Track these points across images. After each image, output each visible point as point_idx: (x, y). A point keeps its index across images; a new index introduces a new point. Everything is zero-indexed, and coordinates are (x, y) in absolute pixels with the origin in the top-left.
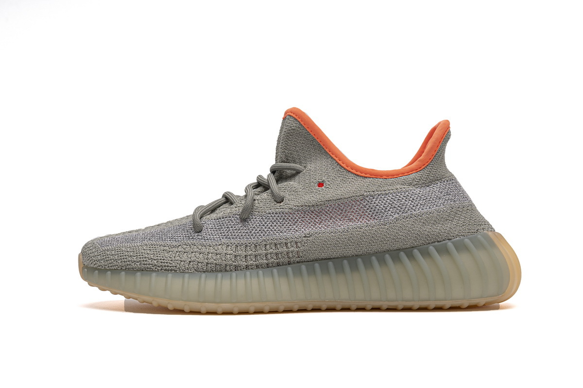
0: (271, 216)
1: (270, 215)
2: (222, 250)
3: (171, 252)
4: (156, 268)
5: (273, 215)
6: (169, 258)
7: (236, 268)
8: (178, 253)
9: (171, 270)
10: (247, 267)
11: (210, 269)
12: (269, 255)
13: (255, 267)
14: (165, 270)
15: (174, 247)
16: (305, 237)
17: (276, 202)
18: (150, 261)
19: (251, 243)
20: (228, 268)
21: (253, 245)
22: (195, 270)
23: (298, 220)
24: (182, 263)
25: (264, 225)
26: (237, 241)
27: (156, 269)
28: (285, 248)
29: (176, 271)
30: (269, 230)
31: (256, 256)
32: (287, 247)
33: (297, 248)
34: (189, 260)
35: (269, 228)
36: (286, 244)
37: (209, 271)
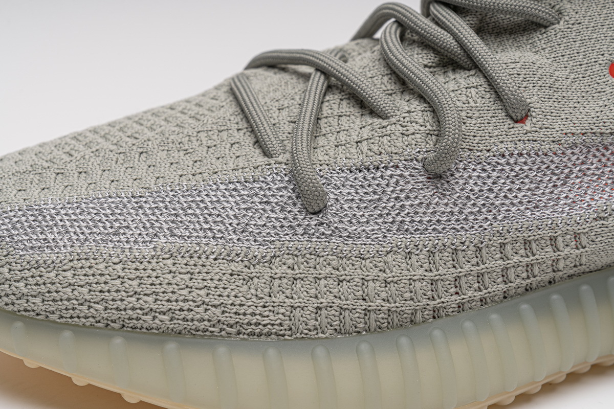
0: (508, 164)
1: (503, 161)
2: (397, 266)
3: (256, 280)
4: (221, 330)
5: (512, 161)
6: (254, 299)
7: (436, 314)
8: (277, 282)
9: (269, 334)
10: (461, 307)
11: (373, 325)
12: (513, 270)
13: (479, 303)
14: (252, 334)
15: (259, 263)
16: (595, 219)
17: (512, 118)
18: (201, 309)
19: (467, 243)
20: (419, 317)
21: (471, 248)
22: (336, 330)
23: (571, 172)
24: (297, 313)
25: (490, 190)
26: (429, 239)
27: (223, 333)
28: (549, 249)
29: (283, 335)
30: (507, 202)
31: (480, 275)
32: (556, 249)
33: (577, 248)
34: (315, 303)
35: (505, 197)
36: (553, 240)
37: (372, 330)
